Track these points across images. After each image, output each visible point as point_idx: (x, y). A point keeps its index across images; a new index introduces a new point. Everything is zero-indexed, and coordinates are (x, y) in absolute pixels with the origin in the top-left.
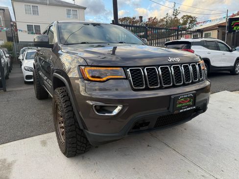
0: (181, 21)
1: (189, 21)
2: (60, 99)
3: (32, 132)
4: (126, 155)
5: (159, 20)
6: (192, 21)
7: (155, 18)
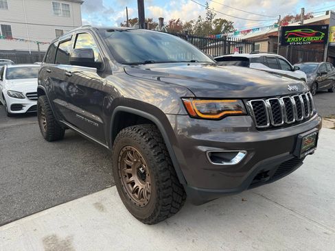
0: (213, 28)
1: (223, 27)
2: (145, 144)
3: (71, 191)
4: (221, 214)
5: (184, 23)
6: (228, 26)
7: (178, 21)
